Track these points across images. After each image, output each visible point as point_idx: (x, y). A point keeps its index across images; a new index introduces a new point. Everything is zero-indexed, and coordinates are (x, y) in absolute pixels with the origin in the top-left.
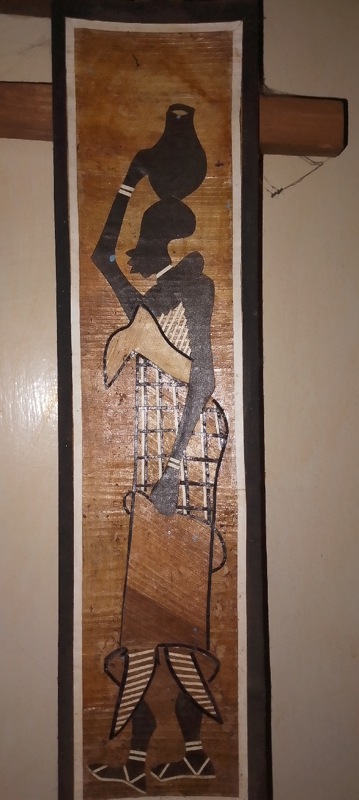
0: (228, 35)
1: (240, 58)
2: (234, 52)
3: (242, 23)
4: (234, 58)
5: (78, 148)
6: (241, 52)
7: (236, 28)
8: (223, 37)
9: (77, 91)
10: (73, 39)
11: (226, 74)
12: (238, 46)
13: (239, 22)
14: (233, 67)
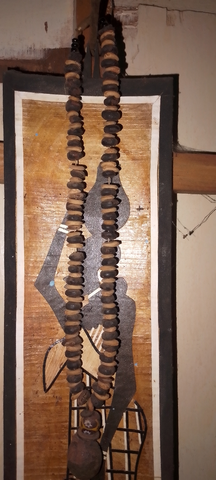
0: (148, 106)
1: (158, 126)
2: (153, 120)
3: (160, 97)
4: (153, 125)
5: (25, 197)
6: (158, 121)
7: (155, 101)
8: (144, 108)
9: (25, 151)
10: (21, 109)
11: (147, 138)
12: (156, 115)
13: (157, 96)
14: (152, 132)
